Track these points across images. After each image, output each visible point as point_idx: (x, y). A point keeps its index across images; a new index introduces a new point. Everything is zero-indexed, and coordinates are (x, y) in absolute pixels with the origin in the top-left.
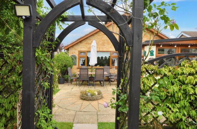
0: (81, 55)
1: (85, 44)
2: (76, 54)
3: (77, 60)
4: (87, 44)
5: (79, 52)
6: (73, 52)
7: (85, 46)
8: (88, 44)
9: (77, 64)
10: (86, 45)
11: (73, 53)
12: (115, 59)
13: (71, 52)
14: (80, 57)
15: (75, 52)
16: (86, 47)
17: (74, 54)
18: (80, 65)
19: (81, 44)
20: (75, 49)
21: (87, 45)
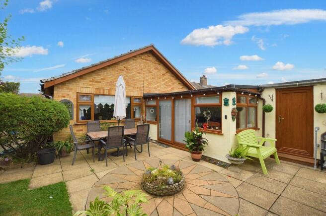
0: (82, 101)
1: (90, 81)
2: (72, 98)
3: (75, 109)
4: (93, 81)
5: (79, 94)
6: (65, 95)
7: (90, 85)
8: (96, 82)
9: (75, 117)
10: (91, 83)
11: (64, 97)
12: (137, 108)
13: (61, 94)
14: (80, 105)
15: (68, 95)
16: (92, 87)
17: (68, 99)
18: (80, 119)
19: (82, 80)
20: (68, 89)
21: (94, 83)
